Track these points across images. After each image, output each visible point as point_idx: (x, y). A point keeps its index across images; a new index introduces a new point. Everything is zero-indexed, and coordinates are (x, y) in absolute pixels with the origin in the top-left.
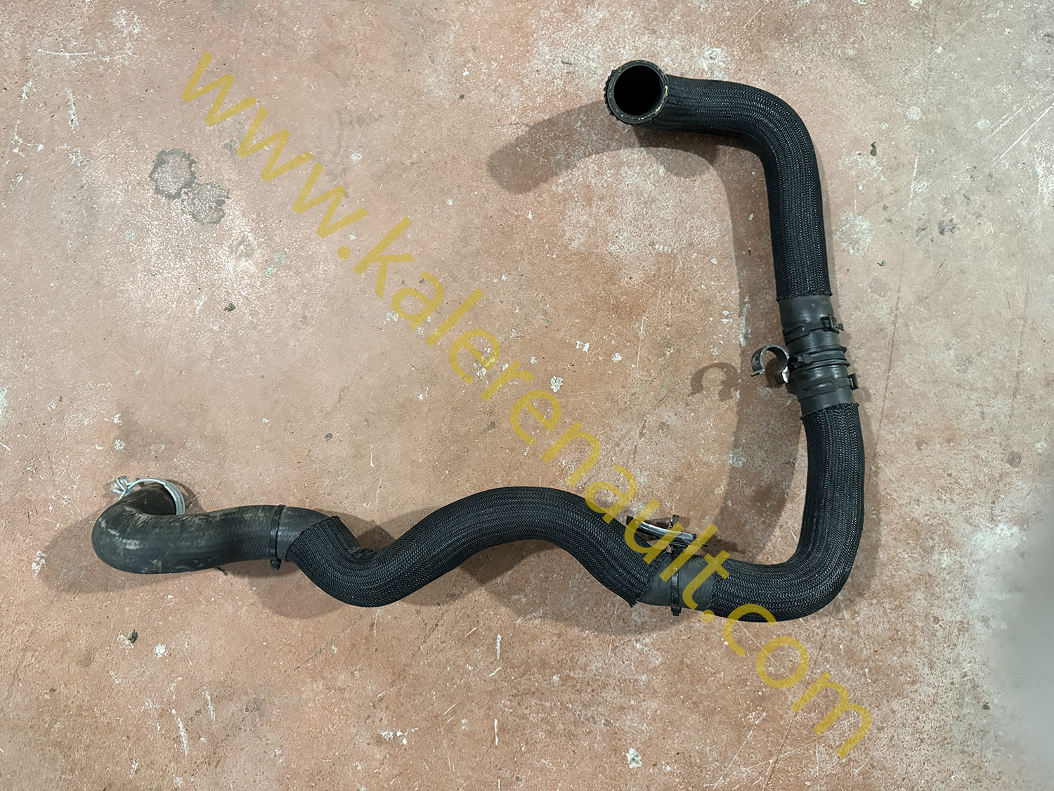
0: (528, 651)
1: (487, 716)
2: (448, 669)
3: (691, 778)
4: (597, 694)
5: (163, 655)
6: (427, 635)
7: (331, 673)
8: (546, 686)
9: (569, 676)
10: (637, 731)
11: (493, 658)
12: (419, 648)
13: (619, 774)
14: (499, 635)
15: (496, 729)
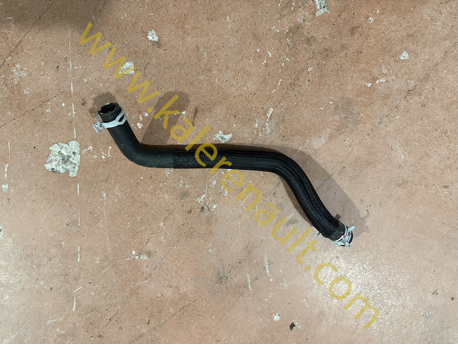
0: (57, 300)
1: (83, 264)
2: (105, 294)
5: (275, 315)
6: (117, 314)
7: (175, 297)
8: (48, 279)
11: (78, 298)
12: (121, 307)
14: (74, 311)
15: (79, 256)
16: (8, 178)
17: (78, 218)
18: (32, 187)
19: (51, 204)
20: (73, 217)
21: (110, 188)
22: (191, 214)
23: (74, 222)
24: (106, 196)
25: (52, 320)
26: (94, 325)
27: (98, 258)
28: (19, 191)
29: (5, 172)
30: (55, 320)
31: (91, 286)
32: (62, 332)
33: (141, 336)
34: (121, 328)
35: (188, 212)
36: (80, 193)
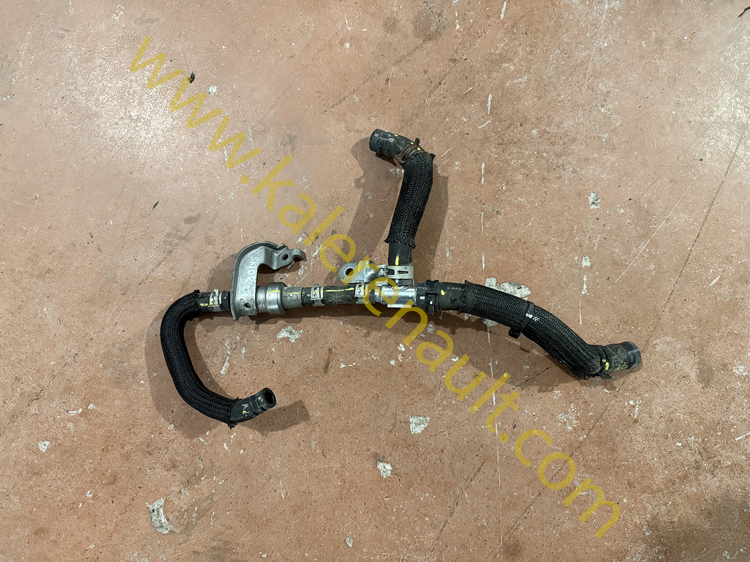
0: (514, 108)
1: (477, 160)
2: (447, 120)
3: (640, 220)
4: (568, 147)
5: (214, 93)
6: (431, 91)
7: (351, 118)
8: (526, 137)
9: (545, 131)
10: (598, 179)
11: (484, 113)
12: (425, 101)
13: (582, 213)
14: (490, 95)
15: (482, 171)
16: (581, 275)
17: (483, 222)
18: (548, 264)
19: (521, 241)
20: (491, 223)
21: (441, 264)
22: (332, 229)
23: (488, 217)
24: (446, 252)
25: (520, 82)
26: (463, 75)
27: (456, 168)
28: (566, 257)
29: (586, 283)
30: (516, 81)
31: (467, 129)
32: (506, 65)
33: (397, 62)
34: (425, 73)
35: (336, 232)
36: (482, 256)
